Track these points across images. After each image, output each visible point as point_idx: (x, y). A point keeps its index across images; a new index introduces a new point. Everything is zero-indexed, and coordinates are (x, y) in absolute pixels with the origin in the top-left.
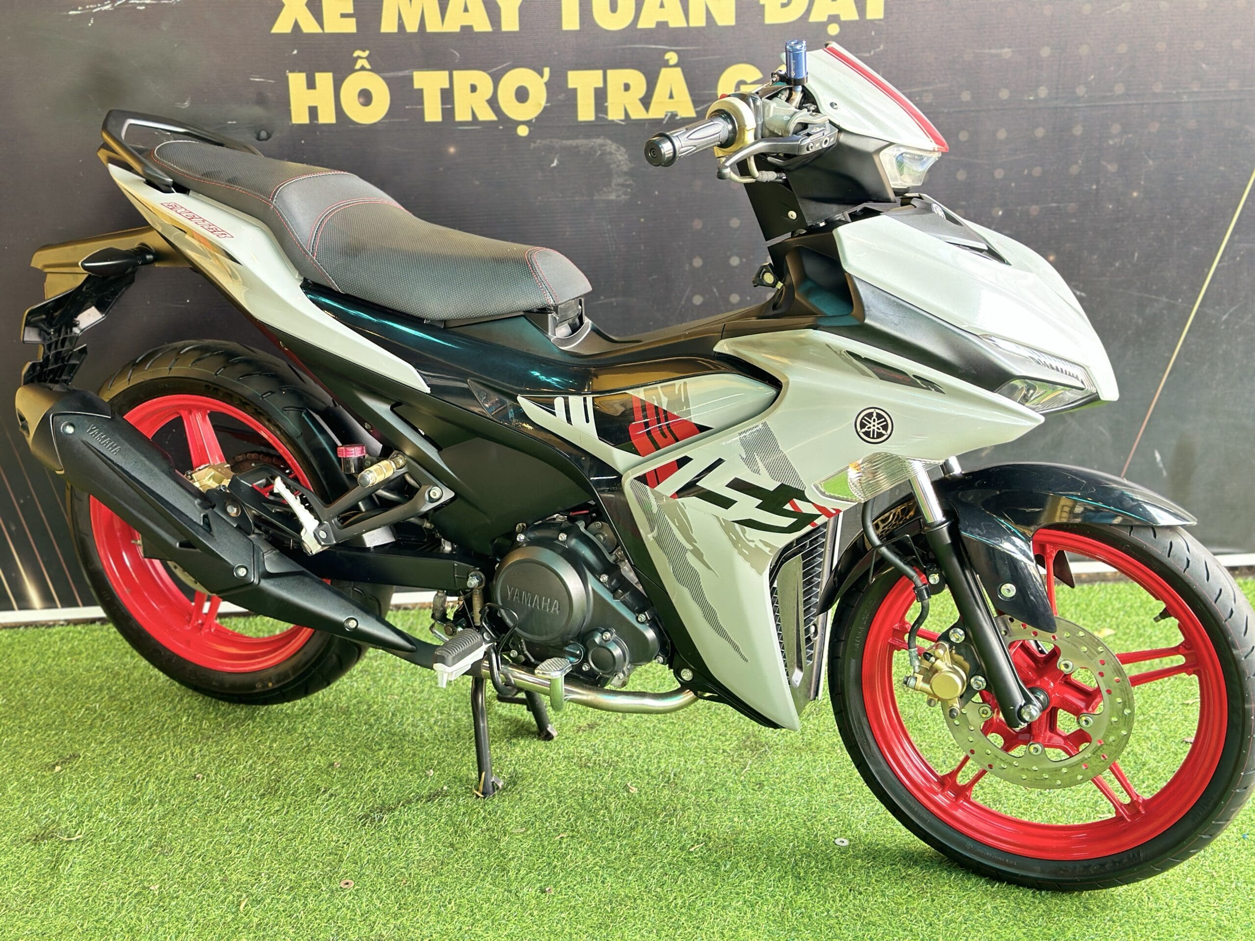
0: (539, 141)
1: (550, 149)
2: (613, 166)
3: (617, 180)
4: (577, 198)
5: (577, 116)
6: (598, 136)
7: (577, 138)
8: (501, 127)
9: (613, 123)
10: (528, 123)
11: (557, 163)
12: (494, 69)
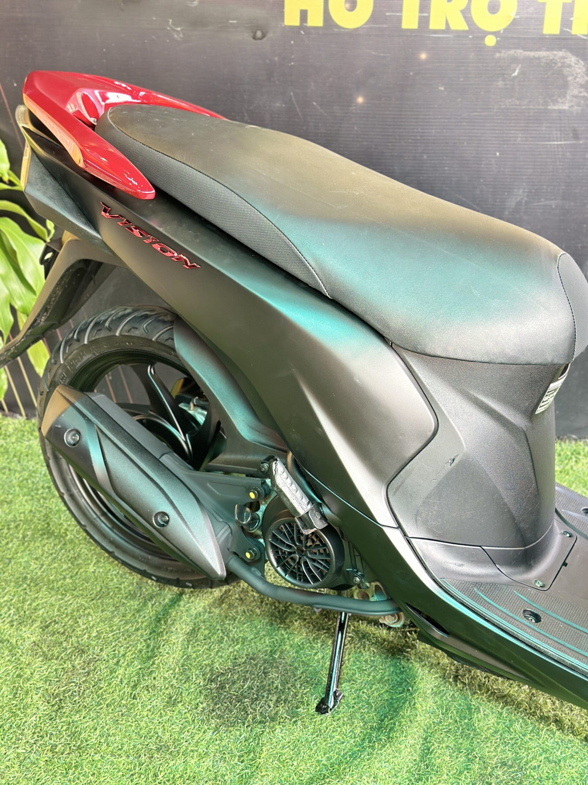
0: (504, 51)
1: (515, 60)
2: (570, 78)
3: (574, 91)
4: (532, 107)
5: (542, 29)
6: (560, 49)
7: (539, 49)
8: (470, 37)
9: (576, 39)
10: (495, 34)
11: (518, 73)
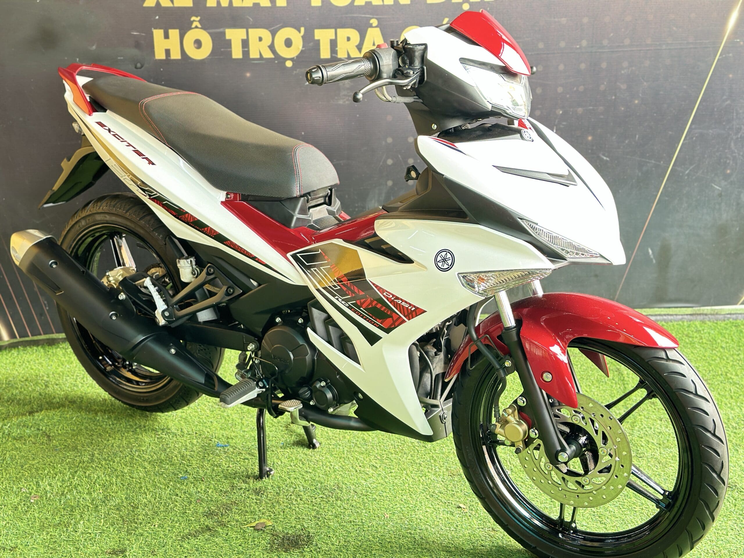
0: (298, 70)
2: (341, 85)
3: (343, 93)
4: (320, 103)
5: (320, 56)
8: (276, 62)
10: (292, 59)
12: (272, 28)
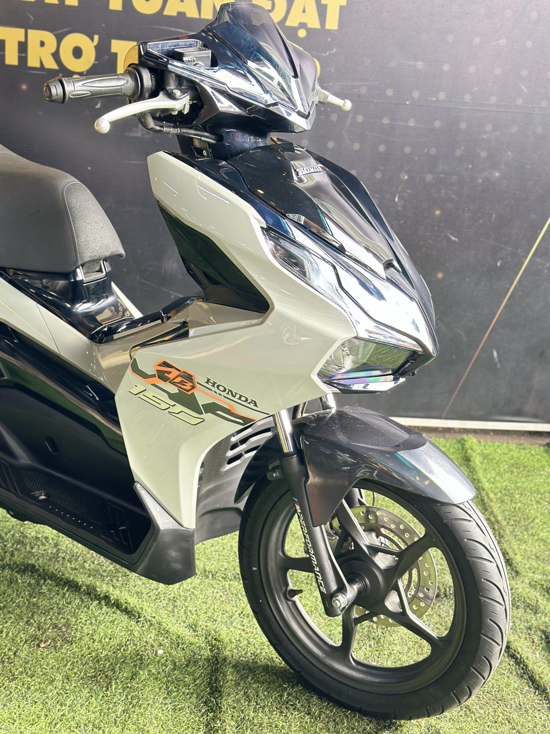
8: (61, 75)
10: (80, 74)
11: (101, 106)
12: (58, 32)
